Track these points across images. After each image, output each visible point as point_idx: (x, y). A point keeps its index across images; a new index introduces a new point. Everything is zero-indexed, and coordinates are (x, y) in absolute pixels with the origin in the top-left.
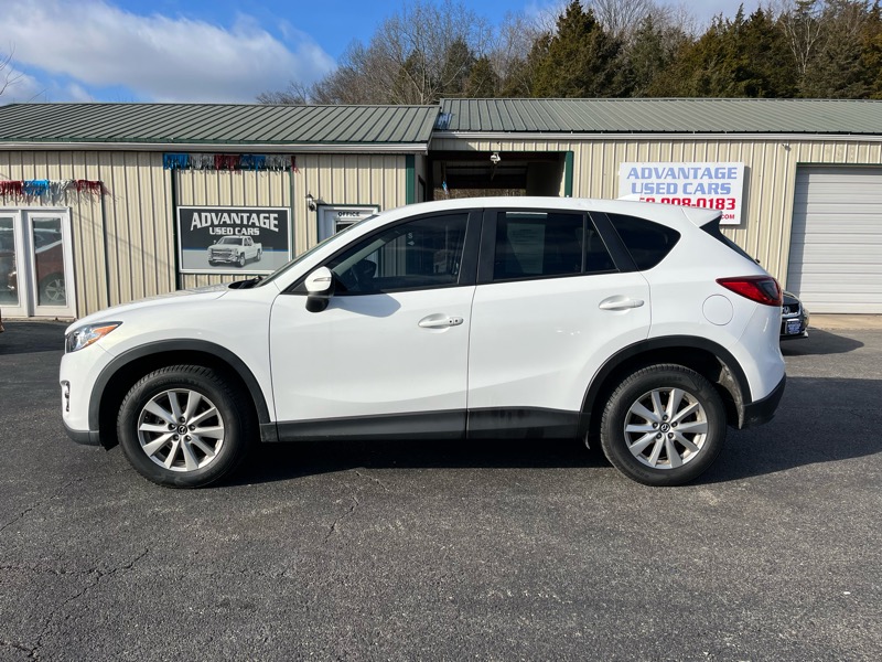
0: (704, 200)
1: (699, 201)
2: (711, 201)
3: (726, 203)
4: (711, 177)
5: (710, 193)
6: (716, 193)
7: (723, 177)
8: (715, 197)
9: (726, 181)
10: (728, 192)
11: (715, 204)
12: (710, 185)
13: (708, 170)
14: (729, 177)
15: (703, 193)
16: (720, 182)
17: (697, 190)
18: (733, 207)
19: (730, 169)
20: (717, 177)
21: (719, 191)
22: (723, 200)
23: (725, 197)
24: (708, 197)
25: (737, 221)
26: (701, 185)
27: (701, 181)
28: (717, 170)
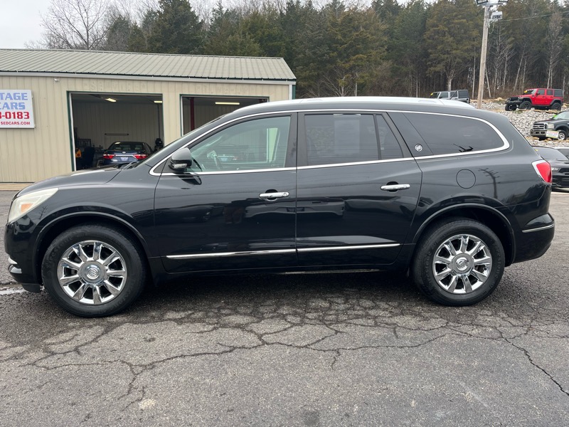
0: (10, 113)
1: (6, 113)
2: (14, 113)
3: (24, 115)
4: (11, 99)
5: (12, 108)
6: (16, 108)
7: (19, 99)
8: (16, 111)
9: (22, 101)
10: (24, 108)
11: (16, 115)
12: (12, 104)
13: (9, 94)
14: (23, 99)
15: (8, 108)
16: (18, 102)
17: (4, 107)
18: (28, 118)
19: (23, 94)
20: (15, 99)
21: (18, 107)
22: (21, 113)
23: (22, 111)
24: (12, 111)
25: (32, 125)
26: (6, 104)
27: (6, 101)
28: (15, 94)
